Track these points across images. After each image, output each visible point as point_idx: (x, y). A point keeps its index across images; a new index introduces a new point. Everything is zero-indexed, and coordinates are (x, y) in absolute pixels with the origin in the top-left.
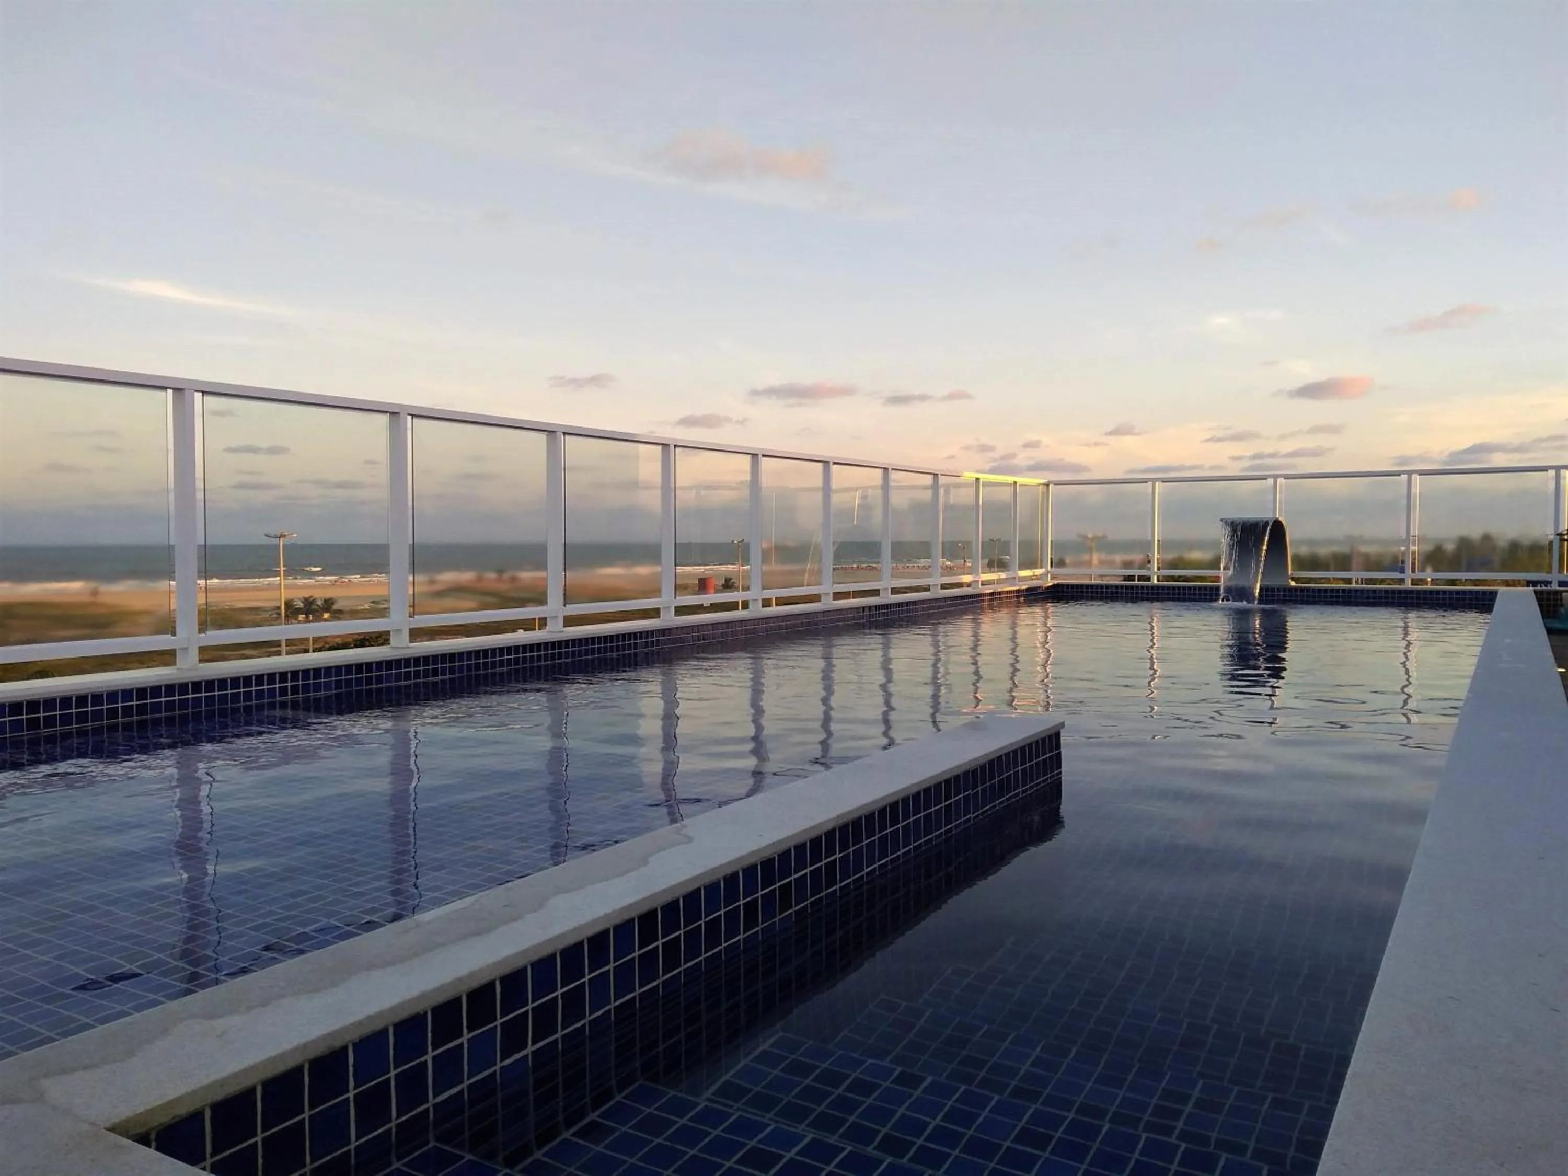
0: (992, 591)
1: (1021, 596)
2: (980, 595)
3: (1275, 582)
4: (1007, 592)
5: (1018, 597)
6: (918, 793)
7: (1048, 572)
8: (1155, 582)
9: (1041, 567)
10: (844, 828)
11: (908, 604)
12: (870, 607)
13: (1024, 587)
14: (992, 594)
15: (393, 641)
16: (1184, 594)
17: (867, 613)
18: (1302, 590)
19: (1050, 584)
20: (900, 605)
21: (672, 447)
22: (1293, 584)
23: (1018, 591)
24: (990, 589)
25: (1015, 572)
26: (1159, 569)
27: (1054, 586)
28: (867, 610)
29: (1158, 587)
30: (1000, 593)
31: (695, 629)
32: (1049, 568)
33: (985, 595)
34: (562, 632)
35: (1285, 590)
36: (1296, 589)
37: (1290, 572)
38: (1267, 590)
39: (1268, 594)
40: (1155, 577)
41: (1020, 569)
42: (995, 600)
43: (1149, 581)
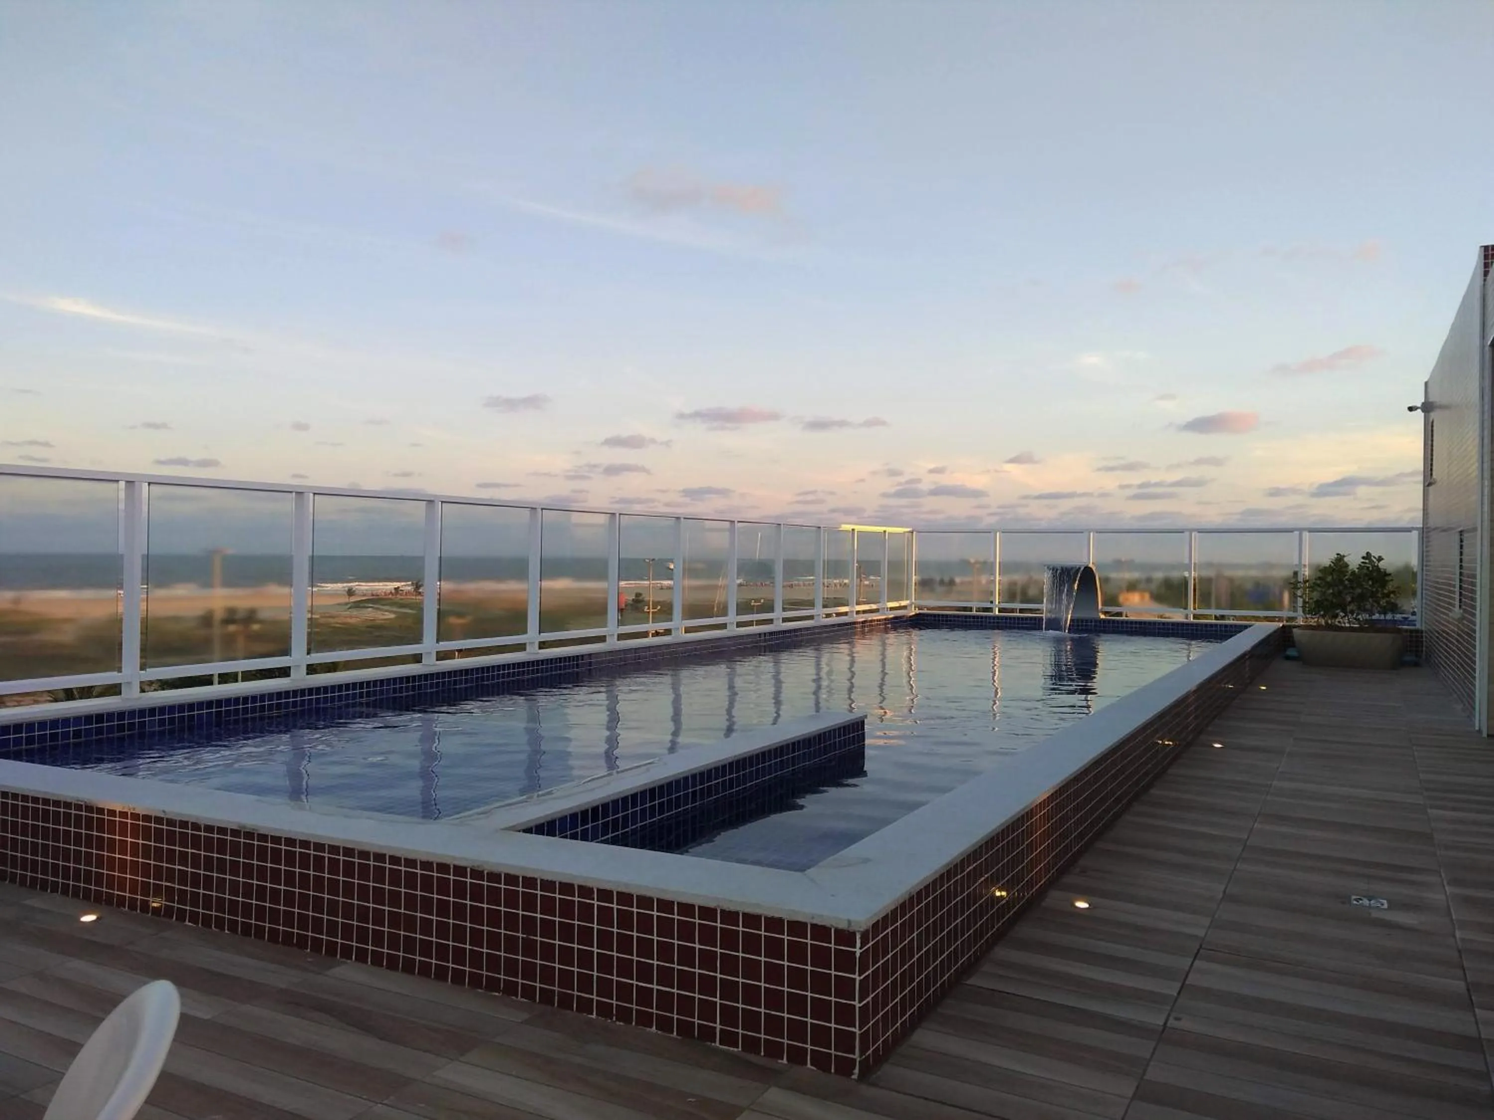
0: (863, 620)
1: (888, 623)
2: (855, 623)
3: (1083, 614)
4: (878, 620)
5: (886, 624)
6: (777, 748)
7: (913, 603)
8: (997, 613)
9: (907, 599)
10: (738, 762)
11: (795, 630)
12: (765, 634)
13: (891, 616)
14: (864, 622)
15: (425, 660)
16: (1014, 623)
17: (763, 638)
18: (1109, 621)
19: (913, 613)
20: (789, 631)
21: (618, 515)
22: (1102, 616)
23: (885, 619)
24: (862, 618)
25: (884, 603)
26: (999, 602)
27: (916, 615)
28: (763, 636)
29: (998, 617)
30: (871, 621)
31: (633, 651)
32: (913, 601)
33: (859, 623)
34: (538, 653)
35: (1096, 621)
36: (1104, 621)
37: (1100, 607)
38: (1078, 620)
39: (1077, 625)
40: (997, 609)
41: (888, 601)
42: (867, 628)
43: (992, 612)
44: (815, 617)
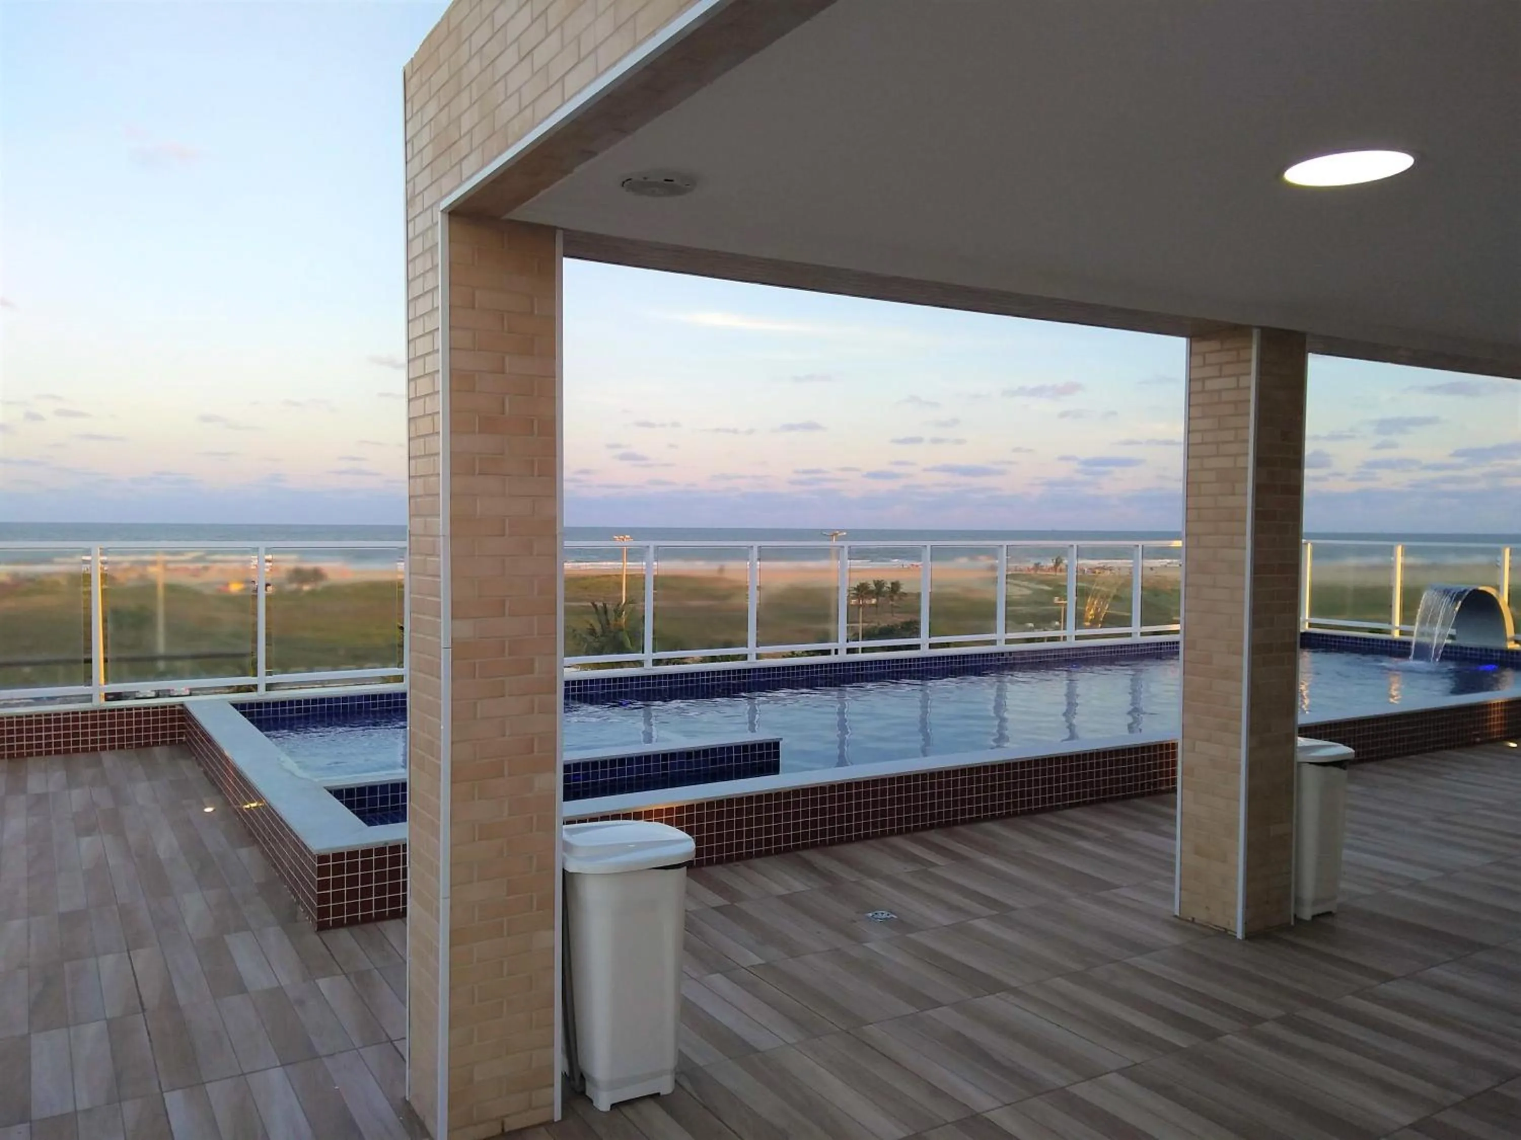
44: (1133, 635)
